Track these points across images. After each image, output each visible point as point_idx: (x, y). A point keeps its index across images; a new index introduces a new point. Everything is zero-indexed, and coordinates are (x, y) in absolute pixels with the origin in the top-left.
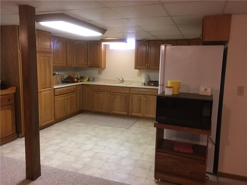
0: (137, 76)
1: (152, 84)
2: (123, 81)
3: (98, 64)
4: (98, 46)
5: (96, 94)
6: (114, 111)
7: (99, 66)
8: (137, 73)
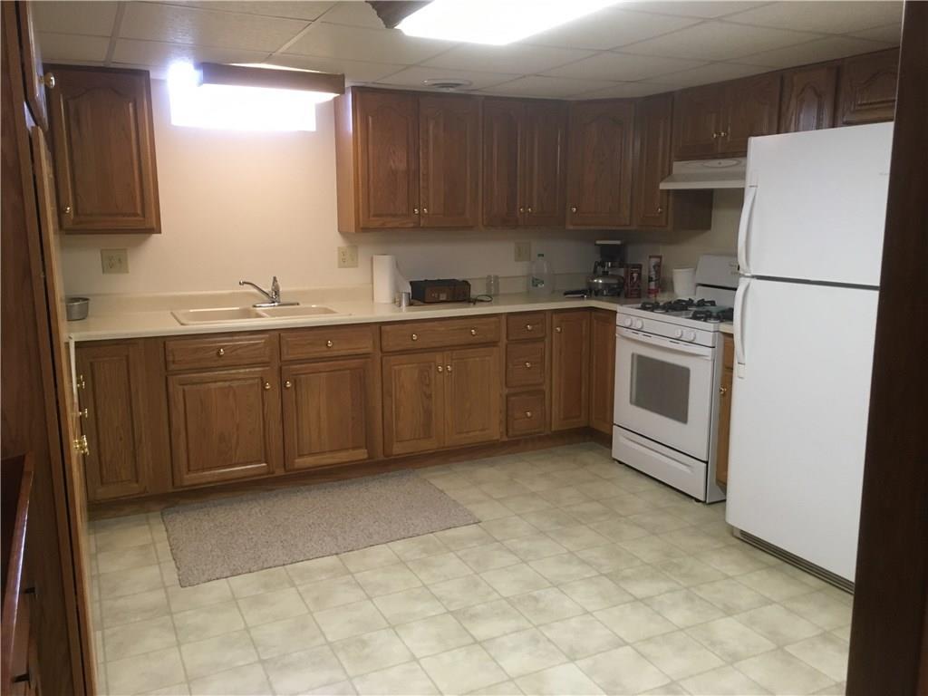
0: (340, 266)
1: (443, 297)
2: (274, 296)
3: (135, 215)
4: (131, 105)
5: (181, 387)
6: (301, 456)
7: (148, 226)
8: (339, 248)
